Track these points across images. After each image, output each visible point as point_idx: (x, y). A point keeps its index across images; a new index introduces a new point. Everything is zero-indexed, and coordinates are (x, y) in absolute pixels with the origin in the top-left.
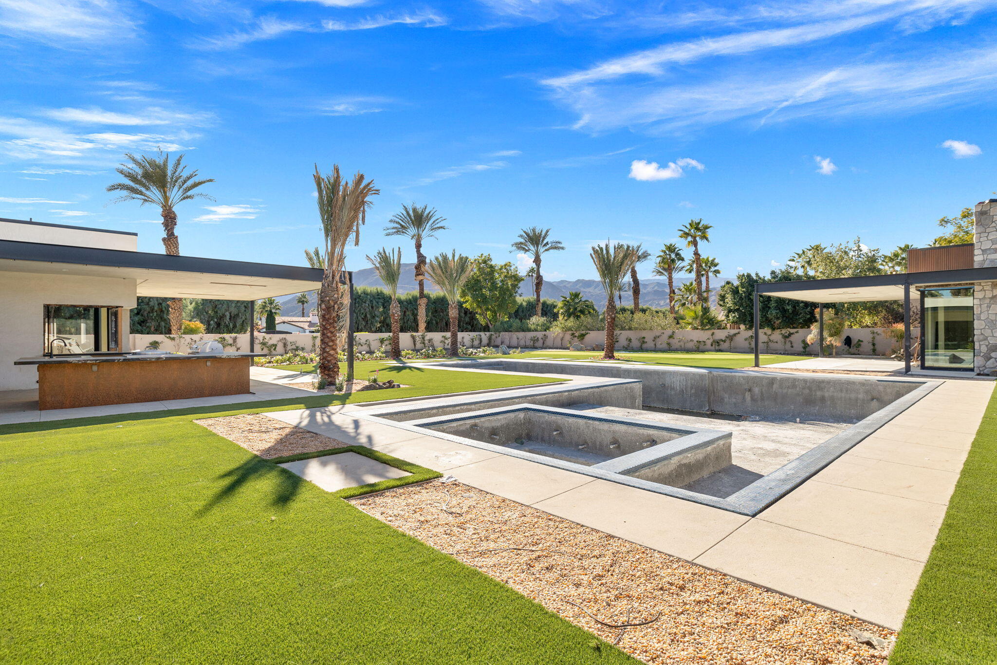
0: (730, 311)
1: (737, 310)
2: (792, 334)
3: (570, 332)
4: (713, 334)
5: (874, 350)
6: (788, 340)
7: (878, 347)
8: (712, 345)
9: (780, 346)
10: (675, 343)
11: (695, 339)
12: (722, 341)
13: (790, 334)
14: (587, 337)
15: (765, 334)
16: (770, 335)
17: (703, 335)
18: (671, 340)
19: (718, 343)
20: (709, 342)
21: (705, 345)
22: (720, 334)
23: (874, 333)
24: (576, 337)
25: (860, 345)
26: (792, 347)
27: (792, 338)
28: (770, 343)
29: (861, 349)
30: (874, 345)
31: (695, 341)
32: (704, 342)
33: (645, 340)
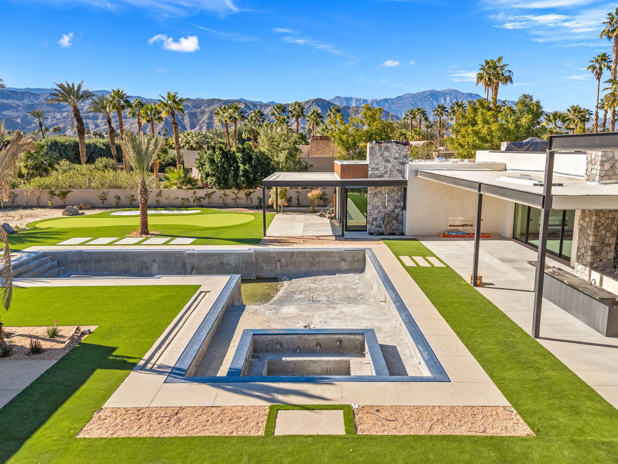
0: (208, 175)
1: (214, 175)
2: (251, 193)
3: (48, 190)
4: (195, 193)
5: (299, 204)
6: (249, 197)
7: (301, 202)
8: (194, 202)
9: (244, 201)
10: (163, 200)
11: (180, 197)
12: (202, 198)
13: (250, 193)
14: (69, 195)
15: (233, 192)
16: (237, 194)
17: (186, 193)
18: (160, 198)
19: (199, 200)
20: (192, 200)
21: (189, 201)
22: (201, 193)
23: (298, 192)
24: (55, 195)
25: (291, 200)
26: (252, 202)
27: (252, 196)
28: (237, 200)
29: (292, 203)
30: (299, 200)
31: (180, 199)
32: (188, 199)
33: (134, 198)
